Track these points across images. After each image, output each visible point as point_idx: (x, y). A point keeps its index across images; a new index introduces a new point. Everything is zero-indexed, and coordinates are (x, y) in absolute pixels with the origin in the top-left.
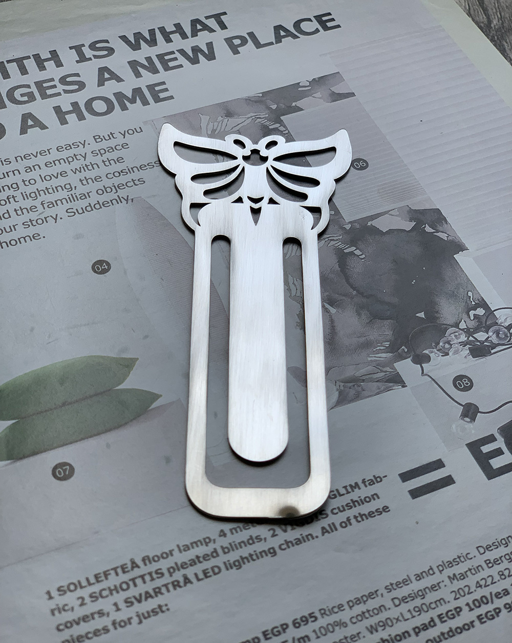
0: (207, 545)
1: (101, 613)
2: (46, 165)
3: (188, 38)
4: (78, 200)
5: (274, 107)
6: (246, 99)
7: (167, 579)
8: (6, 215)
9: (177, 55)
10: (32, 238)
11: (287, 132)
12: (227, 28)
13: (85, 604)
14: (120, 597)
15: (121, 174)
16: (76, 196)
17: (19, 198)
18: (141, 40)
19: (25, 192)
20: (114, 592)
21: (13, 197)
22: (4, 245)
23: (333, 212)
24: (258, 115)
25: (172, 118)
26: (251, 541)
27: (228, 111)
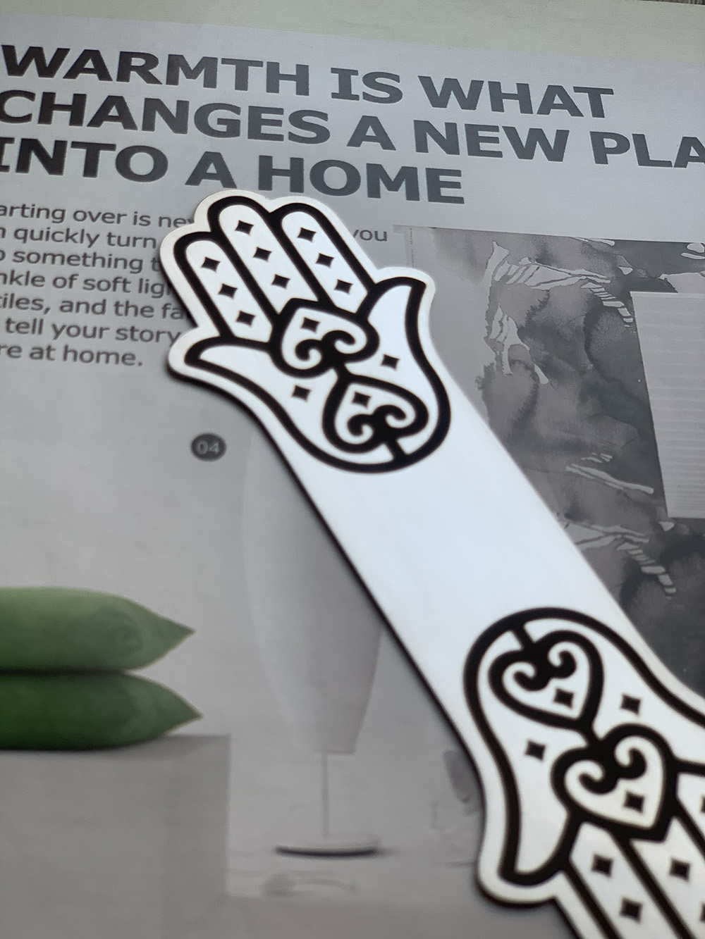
3: (532, 113)
5: (627, 271)
6: (584, 243)
8: (99, 308)
9: (502, 135)
10: (120, 360)
11: (631, 320)
12: (604, 117)
17: (133, 286)
18: (452, 92)
19: (147, 280)
21: (125, 282)
22: (70, 355)
23: (651, 491)
24: (593, 276)
25: (445, 235)
27: (544, 252)
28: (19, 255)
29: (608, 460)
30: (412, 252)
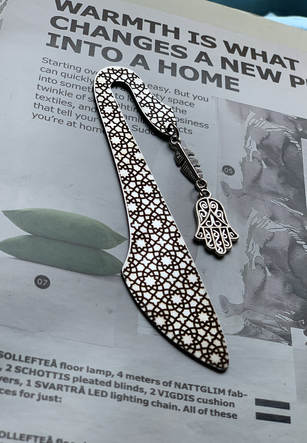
0: (106, 376)
1: (17, 382)
3: (267, 63)
5: (300, 130)
6: (285, 116)
7: (70, 383)
9: (255, 68)
11: (300, 149)
13: (10, 371)
14: (34, 378)
15: (180, 121)
18: (236, 49)
20: (32, 374)
22: (82, 127)
23: (302, 214)
24: (287, 129)
25: (231, 103)
26: (136, 389)
27: (269, 117)
28: (63, 83)
29: (287, 200)
30: (218, 108)
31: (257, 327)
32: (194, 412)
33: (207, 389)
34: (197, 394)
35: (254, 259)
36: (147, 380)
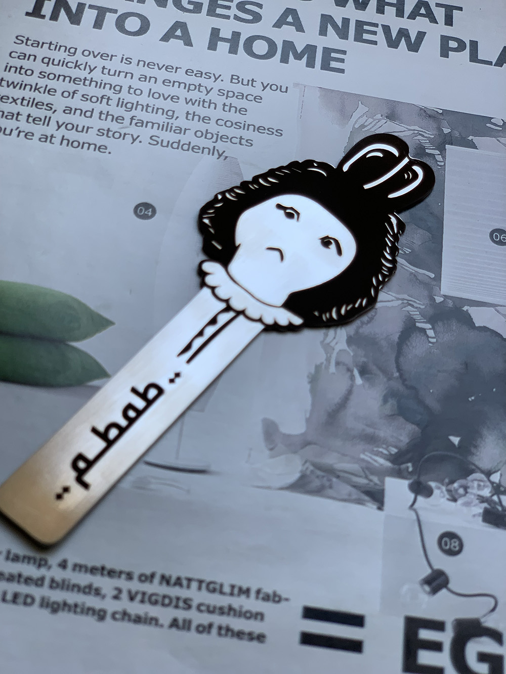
0: (39, 568)
2: (164, 82)
3: (403, 17)
4: (170, 131)
5: (446, 131)
6: (421, 109)
8: (88, 114)
9: (380, 30)
10: (97, 149)
11: (443, 164)
12: (452, 25)
15: (234, 126)
16: (171, 127)
17: (114, 102)
19: (123, 99)
21: (109, 99)
22: (65, 142)
23: (433, 276)
24: (422, 131)
25: (327, 93)
26: (89, 590)
27: (393, 111)
28: (43, 73)
29: (407, 252)
30: (303, 102)
31: (323, 477)
32: (189, 629)
33: (218, 587)
34: (198, 596)
35: (334, 356)
36: (111, 573)
